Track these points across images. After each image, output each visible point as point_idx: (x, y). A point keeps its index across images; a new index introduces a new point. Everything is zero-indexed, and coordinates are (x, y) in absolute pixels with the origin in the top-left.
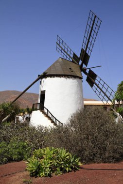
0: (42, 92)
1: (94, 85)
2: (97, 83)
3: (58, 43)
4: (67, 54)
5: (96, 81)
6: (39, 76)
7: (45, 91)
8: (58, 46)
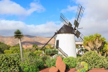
0: (57, 40)
1: (79, 37)
2: (81, 36)
3: (61, 16)
4: (66, 22)
5: (80, 36)
6: (55, 33)
7: (59, 40)
8: (61, 18)
